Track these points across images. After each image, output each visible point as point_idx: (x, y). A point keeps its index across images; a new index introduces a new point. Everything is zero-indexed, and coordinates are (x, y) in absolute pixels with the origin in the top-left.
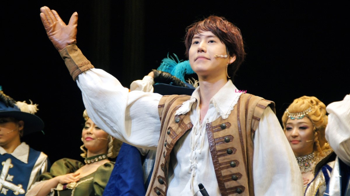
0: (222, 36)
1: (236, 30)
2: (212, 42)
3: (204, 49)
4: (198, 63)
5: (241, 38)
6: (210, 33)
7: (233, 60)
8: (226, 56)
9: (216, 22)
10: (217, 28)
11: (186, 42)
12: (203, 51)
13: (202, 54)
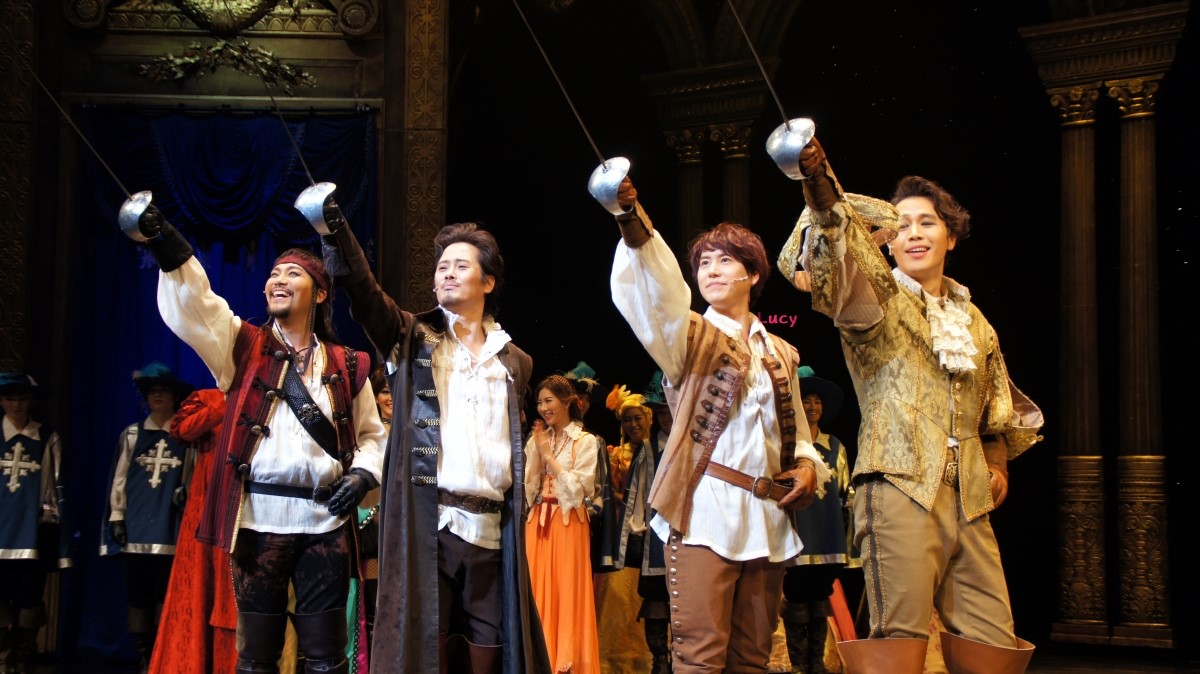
0: (736, 252)
1: (755, 238)
2: (725, 260)
3: (717, 273)
4: (712, 291)
5: (762, 247)
6: (719, 252)
7: (755, 280)
8: (746, 277)
9: (727, 234)
10: (729, 243)
11: (692, 260)
12: (716, 276)
13: (717, 279)
